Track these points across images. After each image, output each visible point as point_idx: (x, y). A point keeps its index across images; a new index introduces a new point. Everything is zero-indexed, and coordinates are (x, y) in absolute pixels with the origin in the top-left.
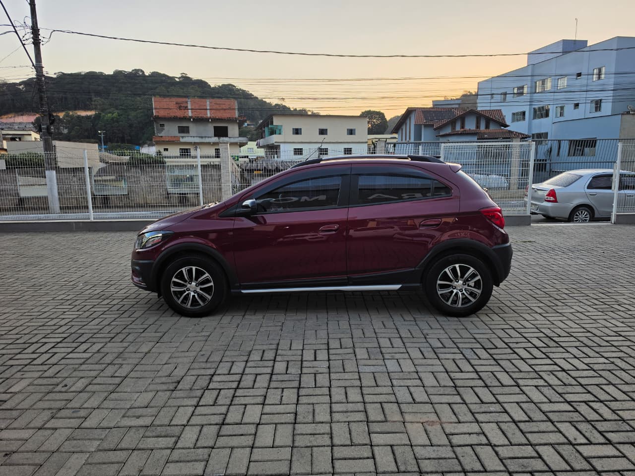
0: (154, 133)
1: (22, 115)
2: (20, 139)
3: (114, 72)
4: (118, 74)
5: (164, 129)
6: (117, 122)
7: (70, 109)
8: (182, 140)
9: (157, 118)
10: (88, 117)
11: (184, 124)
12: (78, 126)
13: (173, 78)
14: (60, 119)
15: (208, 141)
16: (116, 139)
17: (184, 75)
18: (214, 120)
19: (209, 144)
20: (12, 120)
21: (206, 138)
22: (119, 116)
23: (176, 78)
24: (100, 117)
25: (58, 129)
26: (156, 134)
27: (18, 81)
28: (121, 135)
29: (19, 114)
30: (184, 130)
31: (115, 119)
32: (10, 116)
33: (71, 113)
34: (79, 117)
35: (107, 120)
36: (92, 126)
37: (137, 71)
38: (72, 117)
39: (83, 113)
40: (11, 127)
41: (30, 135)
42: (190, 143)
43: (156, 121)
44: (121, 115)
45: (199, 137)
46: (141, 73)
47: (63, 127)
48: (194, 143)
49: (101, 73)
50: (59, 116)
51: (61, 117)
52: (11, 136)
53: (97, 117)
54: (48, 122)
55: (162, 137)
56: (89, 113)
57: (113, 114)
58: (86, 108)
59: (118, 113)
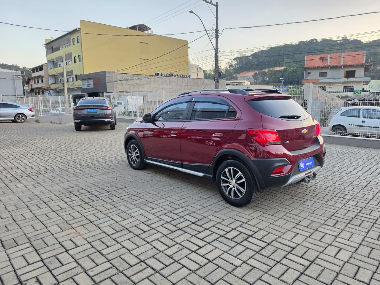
0: (303, 77)
1: (249, 72)
2: (240, 84)
3: (299, 43)
4: (301, 43)
5: (310, 75)
6: (296, 72)
7: (271, 67)
8: (320, 81)
9: (306, 69)
10: (280, 71)
11: (324, 71)
12: (274, 76)
13: (336, 41)
14: (265, 73)
15: (338, 81)
16: (294, 82)
17: (344, 38)
18: (345, 66)
19: (340, 83)
20: (244, 75)
21: (338, 79)
22: (297, 68)
23: (338, 40)
24: (286, 70)
25: (264, 78)
26: (304, 79)
27: (249, 55)
28: (297, 80)
29: (248, 71)
30: (323, 75)
31: (294, 71)
32: (244, 73)
33: (271, 69)
34: (275, 71)
35: (290, 72)
36: (282, 76)
37: (312, 40)
38: (272, 71)
39: (278, 69)
40: (243, 78)
41: (245, 82)
42: (326, 83)
43: (305, 70)
44: (299, 68)
45: (333, 79)
46: (315, 41)
47: (267, 77)
48: (329, 82)
49: (292, 44)
50: (265, 71)
51: (266, 72)
52: (236, 83)
53: (285, 70)
54: (218, 76)
55: (307, 80)
56: (282, 68)
57: (294, 68)
58: (280, 65)
59: (297, 67)
